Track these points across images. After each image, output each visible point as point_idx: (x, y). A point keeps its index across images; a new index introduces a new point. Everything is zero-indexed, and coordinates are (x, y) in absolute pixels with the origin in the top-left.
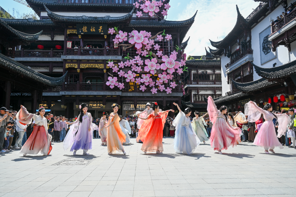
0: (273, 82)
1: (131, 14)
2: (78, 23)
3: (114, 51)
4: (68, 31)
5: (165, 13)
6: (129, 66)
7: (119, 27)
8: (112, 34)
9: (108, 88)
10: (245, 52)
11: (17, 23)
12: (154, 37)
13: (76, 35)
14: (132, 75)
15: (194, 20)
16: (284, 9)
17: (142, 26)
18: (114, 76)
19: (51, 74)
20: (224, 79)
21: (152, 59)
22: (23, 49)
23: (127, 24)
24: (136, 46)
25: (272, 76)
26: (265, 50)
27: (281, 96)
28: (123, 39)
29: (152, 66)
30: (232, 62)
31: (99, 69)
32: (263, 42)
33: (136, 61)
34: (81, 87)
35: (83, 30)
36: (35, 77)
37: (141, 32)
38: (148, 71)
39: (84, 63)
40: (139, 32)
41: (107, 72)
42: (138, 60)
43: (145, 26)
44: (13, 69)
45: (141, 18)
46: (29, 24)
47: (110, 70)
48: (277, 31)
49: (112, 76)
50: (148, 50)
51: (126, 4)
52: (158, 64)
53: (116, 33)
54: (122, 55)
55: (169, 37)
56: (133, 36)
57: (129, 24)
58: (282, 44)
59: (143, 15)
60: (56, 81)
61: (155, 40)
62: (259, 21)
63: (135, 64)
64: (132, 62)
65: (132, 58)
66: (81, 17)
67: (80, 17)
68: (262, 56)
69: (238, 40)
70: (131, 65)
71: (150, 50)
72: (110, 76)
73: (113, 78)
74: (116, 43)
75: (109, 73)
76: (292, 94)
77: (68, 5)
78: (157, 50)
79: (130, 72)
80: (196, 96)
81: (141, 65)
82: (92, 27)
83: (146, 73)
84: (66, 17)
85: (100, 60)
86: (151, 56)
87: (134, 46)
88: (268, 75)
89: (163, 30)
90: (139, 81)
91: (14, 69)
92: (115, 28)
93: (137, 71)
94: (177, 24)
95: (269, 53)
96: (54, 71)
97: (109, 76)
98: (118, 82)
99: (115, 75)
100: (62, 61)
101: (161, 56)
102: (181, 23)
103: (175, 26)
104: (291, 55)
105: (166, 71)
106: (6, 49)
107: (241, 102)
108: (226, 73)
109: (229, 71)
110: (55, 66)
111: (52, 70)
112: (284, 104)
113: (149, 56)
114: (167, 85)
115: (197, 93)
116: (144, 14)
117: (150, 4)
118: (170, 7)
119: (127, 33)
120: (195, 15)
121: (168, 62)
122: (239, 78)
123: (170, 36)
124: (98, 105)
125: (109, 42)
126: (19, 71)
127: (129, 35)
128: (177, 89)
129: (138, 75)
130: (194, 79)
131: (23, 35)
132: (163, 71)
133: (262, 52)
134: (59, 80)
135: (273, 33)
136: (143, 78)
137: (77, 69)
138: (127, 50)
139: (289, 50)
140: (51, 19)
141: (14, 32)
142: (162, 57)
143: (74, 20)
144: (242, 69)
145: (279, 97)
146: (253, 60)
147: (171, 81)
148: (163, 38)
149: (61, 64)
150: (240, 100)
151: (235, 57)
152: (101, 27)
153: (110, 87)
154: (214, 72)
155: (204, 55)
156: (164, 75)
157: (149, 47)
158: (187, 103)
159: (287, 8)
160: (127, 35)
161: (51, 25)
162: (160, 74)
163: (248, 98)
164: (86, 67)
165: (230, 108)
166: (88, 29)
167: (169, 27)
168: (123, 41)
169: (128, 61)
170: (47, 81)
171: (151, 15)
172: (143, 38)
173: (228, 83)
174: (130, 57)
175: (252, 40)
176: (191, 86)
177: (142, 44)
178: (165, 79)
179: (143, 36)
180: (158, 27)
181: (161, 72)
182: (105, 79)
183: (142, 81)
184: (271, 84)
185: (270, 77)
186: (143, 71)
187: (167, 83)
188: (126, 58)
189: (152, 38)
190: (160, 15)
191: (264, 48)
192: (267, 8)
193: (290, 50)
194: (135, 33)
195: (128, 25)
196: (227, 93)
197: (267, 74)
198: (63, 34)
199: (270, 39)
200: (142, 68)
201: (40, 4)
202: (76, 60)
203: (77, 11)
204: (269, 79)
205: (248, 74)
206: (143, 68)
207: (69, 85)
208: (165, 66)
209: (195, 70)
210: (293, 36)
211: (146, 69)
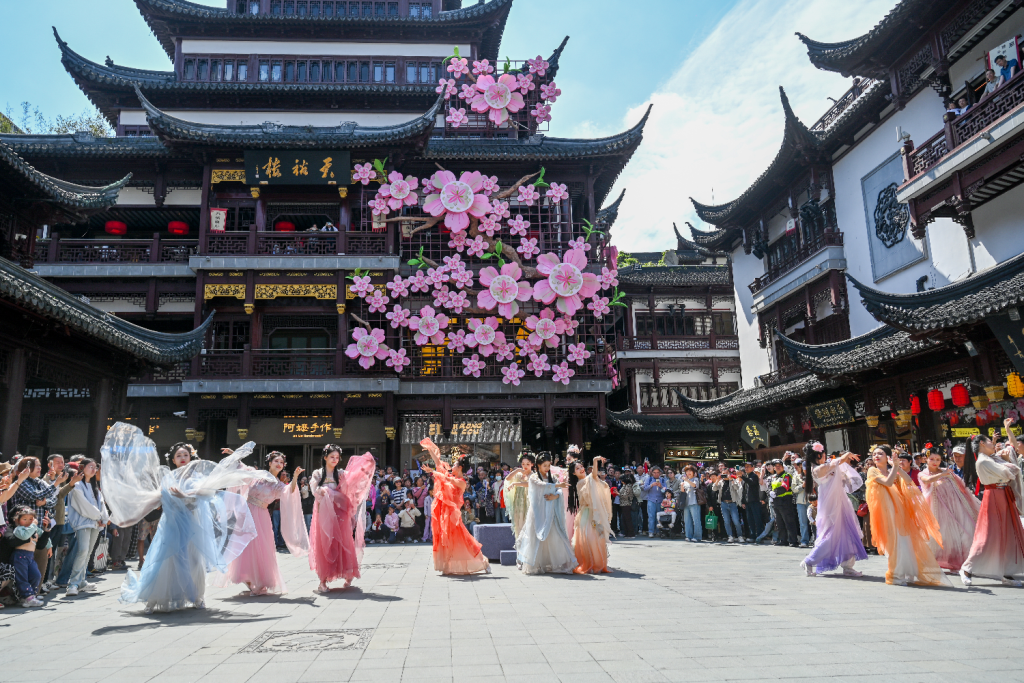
0: (926, 342)
1: (431, 118)
2: (248, 148)
3: (371, 238)
4: (213, 175)
5: (542, 112)
6: (426, 291)
7: (391, 161)
8: (365, 182)
9: (352, 368)
10: (815, 241)
11: (41, 149)
12: (507, 192)
13: (244, 188)
14: (435, 321)
15: (641, 138)
16: (942, 99)
17: (466, 155)
18: (374, 325)
19: (154, 321)
20: (748, 331)
21: (505, 267)
22: (55, 234)
23: (417, 149)
24: (449, 223)
25: (923, 323)
26: (886, 232)
27: (952, 389)
28: (403, 200)
29: (504, 289)
30: (774, 273)
31: (320, 303)
32: (878, 209)
33: (449, 273)
34: (258, 363)
35: (268, 172)
36: (109, 332)
37: (465, 175)
38: (490, 307)
39: (268, 281)
40: (458, 177)
41: (348, 310)
42: (456, 271)
43: (477, 155)
44: (41, 307)
45: (462, 131)
46: (82, 151)
47: (357, 304)
48: (923, 173)
49: (367, 324)
50: (490, 234)
51: (408, 85)
52: (526, 284)
53: (379, 181)
54: (401, 251)
55: (558, 191)
56: (438, 191)
57: (424, 152)
58: (943, 212)
59: (470, 121)
60: (176, 343)
61: (512, 204)
62: (856, 137)
63: (444, 283)
64: (436, 277)
65: (434, 263)
66: (259, 127)
67: (254, 127)
68: (875, 251)
69: (790, 201)
70: (432, 287)
71: (496, 235)
72: (357, 324)
73: (369, 334)
74: (379, 212)
75: (354, 315)
76: (994, 383)
77: (213, 88)
78: (518, 236)
79: (428, 311)
80: (649, 392)
81: (465, 287)
82: (297, 161)
83: (483, 315)
84: (209, 129)
85: (324, 271)
86: (499, 256)
87: (440, 222)
88: (908, 319)
89: (539, 169)
90: (458, 341)
91: (44, 308)
92: (377, 162)
93: (453, 309)
94: (585, 149)
95: (900, 244)
96: (162, 309)
97: (355, 324)
98: (386, 347)
99: (378, 321)
100: (193, 275)
101: (535, 256)
102: (597, 147)
103: (580, 155)
104: (976, 250)
105: (553, 305)
106: (7, 238)
107: (812, 411)
108: (754, 310)
109: (761, 306)
110: (165, 294)
111: (156, 305)
112: (967, 415)
113: (494, 257)
114: (555, 355)
115: (652, 381)
116: (473, 117)
117: (494, 84)
118: (558, 93)
119: (416, 179)
120: (645, 118)
121: (559, 277)
122: (801, 325)
123: (564, 187)
124: (315, 425)
125: (354, 210)
126: (61, 315)
127: (424, 186)
128: (589, 366)
129: (454, 321)
130: (642, 333)
131: (68, 190)
132: (541, 305)
133: (877, 241)
134: (183, 343)
135: (910, 177)
136: (473, 332)
137: (242, 302)
138: (416, 236)
139: (968, 235)
140: (156, 134)
141: (37, 181)
142: (539, 259)
143: (236, 137)
144: (810, 298)
145: (947, 392)
146: (846, 265)
147: (569, 339)
148: (538, 196)
149: (186, 287)
150: (807, 405)
151: (781, 256)
152: (328, 161)
153: (361, 363)
154: (709, 305)
155: (672, 251)
156: (546, 320)
157: (491, 226)
158: (618, 417)
159: (951, 96)
160: (415, 186)
161: (158, 154)
162: (533, 317)
163: (839, 397)
164: (275, 295)
165: (773, 430)
166: (285, 168)
167: (556, 160)
168: (404, 206)
169: (419, 273)
170: (149, 346)
171: (498, 120)
172: (472, 197)
173: (763, 345)
174: (427, 260)
175: (836, 201)
176: (630, 355)
177: (469, 214)
178: (550, 335)
179: (470, 190)
180: (520, 160)
181: (537, 310)
182: (343, 338)
183: (470, 341)
184: (918, 348)
185: (918, 326)
186: (472, 305)
187: (556, 346)
188: (412, 262)
189: (501, 195)
190: (525, 120)
191: (881, 227)
192: (887, 97)
193: (971, 233)
194: (443, 178)
195: (421, 155)
196: (761, 377)
197: (906, 314)
198: (198, 185)
199: (901, 198)
200: (469, 297)
201: (119, 85)
202: (240, 271)
203: (243, 107)
204: (912, 330)
205: (829, 312)
206: (472, 298)
207: (213, 358)
208: (549, 290)
209: (641, 300)
210: (980, 187)
211: (484, 302)
